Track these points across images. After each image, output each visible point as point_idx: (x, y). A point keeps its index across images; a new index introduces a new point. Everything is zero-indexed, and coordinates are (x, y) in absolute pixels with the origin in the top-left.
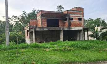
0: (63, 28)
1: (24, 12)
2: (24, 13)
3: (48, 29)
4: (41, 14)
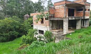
4: (66, 3)
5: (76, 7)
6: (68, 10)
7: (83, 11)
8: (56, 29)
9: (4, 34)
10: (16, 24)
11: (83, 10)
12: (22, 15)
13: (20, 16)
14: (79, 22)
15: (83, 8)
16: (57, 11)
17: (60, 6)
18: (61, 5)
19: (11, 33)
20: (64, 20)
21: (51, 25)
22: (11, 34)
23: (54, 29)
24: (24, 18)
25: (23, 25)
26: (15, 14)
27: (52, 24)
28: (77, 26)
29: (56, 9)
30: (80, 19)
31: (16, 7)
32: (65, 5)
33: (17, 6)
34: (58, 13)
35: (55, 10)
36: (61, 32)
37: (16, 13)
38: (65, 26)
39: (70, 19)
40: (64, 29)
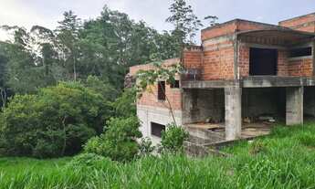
0: (305, 81)
1: (66, 14)
2: (69, 17)
3: (272, 83)
4: (237, 30)
5: (286, 43)
6: (247, 54)
7: (311, 57)
8: (208, 120)
9: (50, 133)
10: (90, 100)
11: (310, 54)
12: (120, 74)
13: (113, 75)
14: (296, 97)
15: (311, 45)
16: (212, 57)
17: (221, 40)
18: (223, 36)
19: (69, 130)
20: (228, 87)
21: (189, 106)
22: (70, 133)
23: (202, 119)
24: (125, 83)
25: (112, 104)
26: (100, 70)
27: (194, 103)
28: (288, 115)
29: (207, 50)
30: (298, 88)
31: (104, 47)
32: (234, 37)
33: (105, 45)
34: (213, 66)
35: (205, 54)
36: (218, 133)
37: (103, 67)
38: (231, 112)
39: (248, 84)
40: (228, 121)
